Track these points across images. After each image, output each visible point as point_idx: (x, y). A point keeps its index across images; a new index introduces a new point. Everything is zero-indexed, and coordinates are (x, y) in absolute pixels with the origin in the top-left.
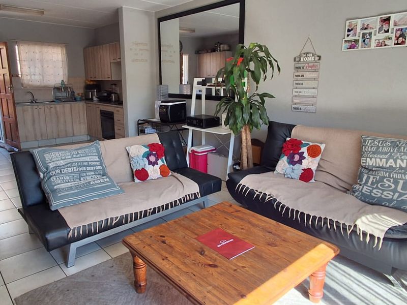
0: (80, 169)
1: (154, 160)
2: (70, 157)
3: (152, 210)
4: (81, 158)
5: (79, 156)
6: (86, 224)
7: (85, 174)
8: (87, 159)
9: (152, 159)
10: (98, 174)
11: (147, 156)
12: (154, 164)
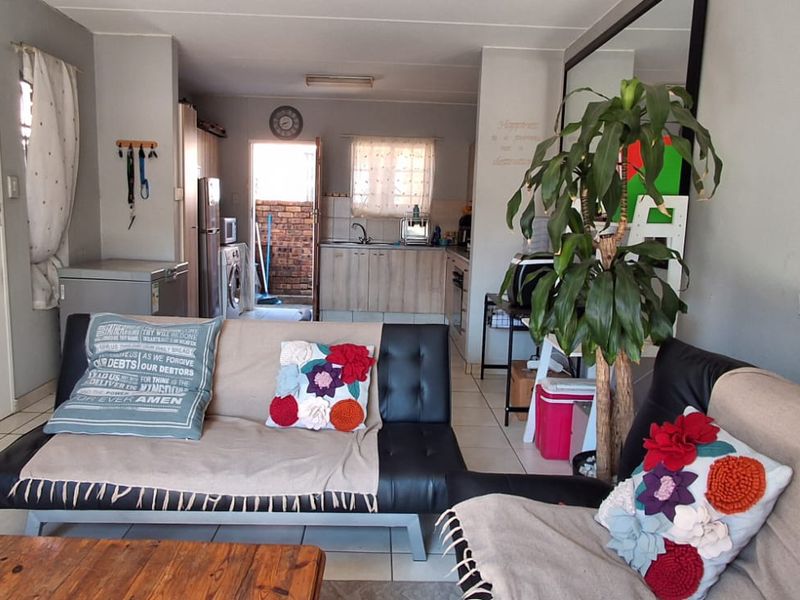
0: (145, 366)
1: (327, 385)
2: (136, 338)
3: (219, 498)
4: (155, 346)
5: (154, 339)
6: (54, 480)
7: (148, 379)
8: (169, 349)
9: (324, 379)
10: (177, 385)
11: (313, 370)
12: (321, 392)
